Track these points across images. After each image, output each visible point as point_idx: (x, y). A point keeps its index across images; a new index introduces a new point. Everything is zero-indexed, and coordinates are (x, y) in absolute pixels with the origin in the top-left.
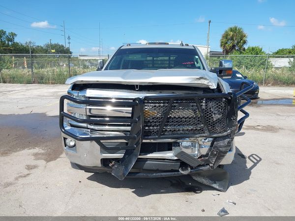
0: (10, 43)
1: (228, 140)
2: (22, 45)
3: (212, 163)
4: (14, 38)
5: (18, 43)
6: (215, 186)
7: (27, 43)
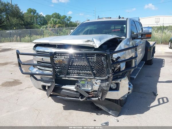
0: (68, 22)
1: (108, 82)
2: (74, 23)
3: (100, 97)
4: (70, 19)
5: (72, 22)
6: (110, 113)
7: (76, 21)
